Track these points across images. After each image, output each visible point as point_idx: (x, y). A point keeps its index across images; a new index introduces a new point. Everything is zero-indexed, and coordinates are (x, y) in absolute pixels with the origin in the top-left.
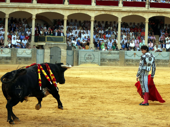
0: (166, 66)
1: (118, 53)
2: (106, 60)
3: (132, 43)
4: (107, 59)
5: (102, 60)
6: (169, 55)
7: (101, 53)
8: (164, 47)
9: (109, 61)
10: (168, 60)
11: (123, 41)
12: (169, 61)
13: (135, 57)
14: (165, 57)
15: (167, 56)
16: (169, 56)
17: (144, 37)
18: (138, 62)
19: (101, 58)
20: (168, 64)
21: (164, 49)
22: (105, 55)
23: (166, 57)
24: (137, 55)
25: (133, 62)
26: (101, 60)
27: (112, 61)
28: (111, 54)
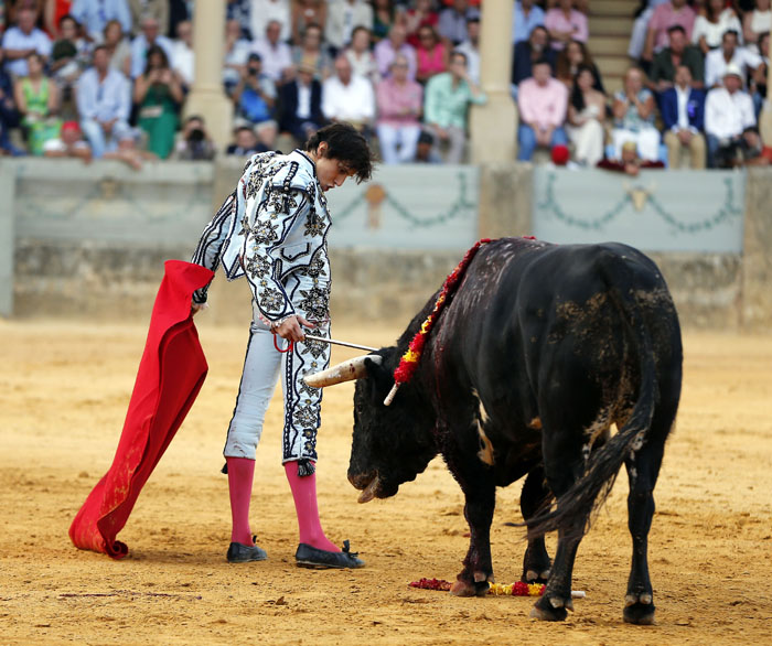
0: (701, 320)
1: (201, 188)
2: (69, 261)
3: (345, 79)
4: (86, 254)
5: (34, 262)
6: (738, 203)
7: (22, 186)
8: (683, 121)
9: (108, 272)
10: (725, 263)
11: (255, 58)
12: (733, 267)
13: (373, 223)
14: (693, 228)
16: (737, 220)
17: (477, 20)
18: (407, 279)
19: (17, 239)
20: (726, 296)
21: (685, 144)
22: (60, 206)
23: (708, 225)
24: (395, 204)
25: (361, 275)
26: (21, 255)
27: (137, 265)
28: (129, 198)
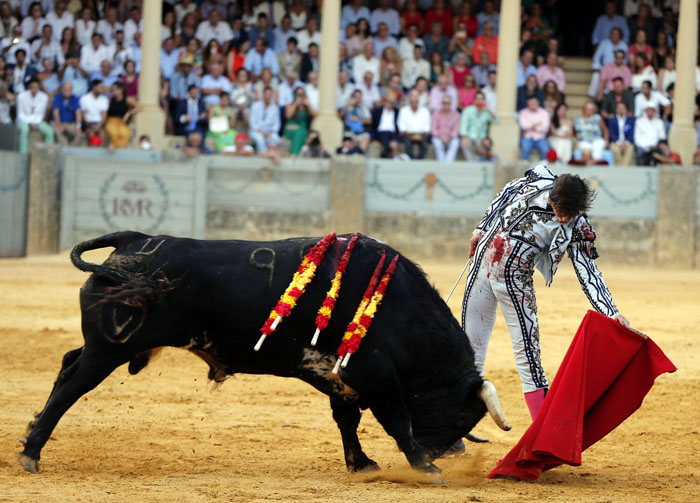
0: (632, 259)
1: (322, 175)
2: (240, 219)
3: (415, 108)
4: (251, 216)
5: (218, 220)
6: (655, 187)
7: (211, 173)
8: (622, 136)
9: (264, 227)
10: (646, 225)
12: (651, 227)
13: (429, 198)
14: (627, 203)
15: (644, 195)
16: (654, 198)
17: (494, 72)
18: (449, 232)
19: (208, 206)
20: (647, 244)
22: (235, 185)
23: (636, 201)
24: (443, 186)
25: (421, 230)
26: (210, 216)
27: (282, 222)
28: (278, 181)
